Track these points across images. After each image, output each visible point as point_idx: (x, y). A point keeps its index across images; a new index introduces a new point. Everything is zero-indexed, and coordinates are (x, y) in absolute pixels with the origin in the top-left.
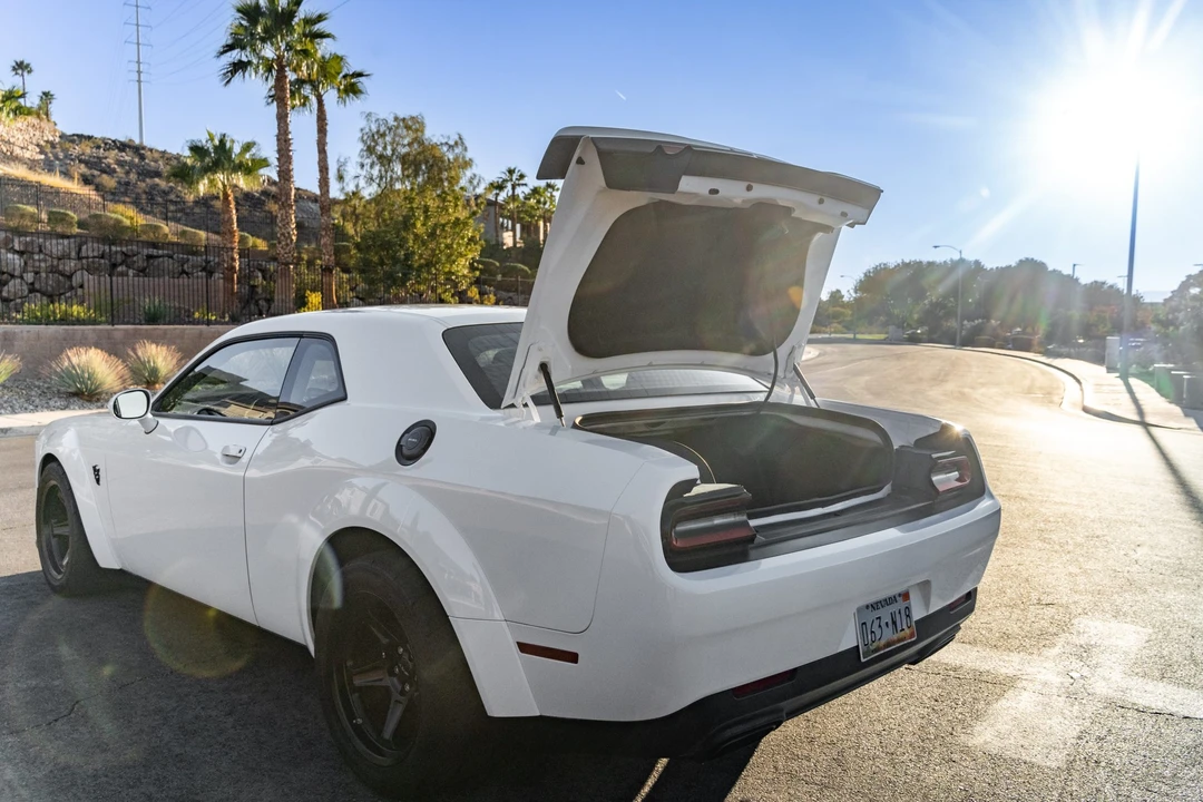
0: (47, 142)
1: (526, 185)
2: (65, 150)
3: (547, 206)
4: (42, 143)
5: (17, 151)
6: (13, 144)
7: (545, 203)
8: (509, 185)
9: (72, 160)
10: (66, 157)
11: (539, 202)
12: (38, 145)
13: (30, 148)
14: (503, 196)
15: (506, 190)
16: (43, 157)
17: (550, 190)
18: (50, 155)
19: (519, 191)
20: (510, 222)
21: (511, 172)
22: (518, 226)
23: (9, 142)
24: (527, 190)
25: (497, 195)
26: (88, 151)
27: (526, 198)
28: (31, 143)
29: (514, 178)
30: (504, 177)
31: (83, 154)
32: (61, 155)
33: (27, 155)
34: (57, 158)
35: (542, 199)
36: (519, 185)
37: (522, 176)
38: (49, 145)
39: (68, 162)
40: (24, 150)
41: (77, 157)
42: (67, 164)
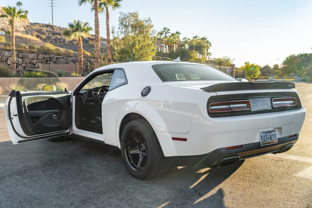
0: (26, 25)
1: (170, 33)
2: (31, 28)
3: (177, 39)
5: (18, 29)
6: (17, 27)
7: (176, 38)
8: (164, 33)
9: (33, 31)
10: (31, 30)
11: (174, 38)
12: (24, 27)
13: (21, 27)
14: (162, 37)
15: (163, 35)
16: (25, 30)
17: (177, 34)
18: (27, 29)
19: (167, 35)
20: (165, 45)
21: (165, 29)
22: (167, 46)
24: (170, 34)
25: (161, 36)
26: (38, 28)
27: (170, 37)
28: (22, 26)
29: (166, 31)
30: (163, 30)
31: (36, 29)
32: (30, 30)
33: (21, 29)
34: (29, 30)
35: (175, 37)
36: (167, 33)
37: (168, 30)
38: (27, 26)
39: (32, 31)
40: (20, 28)
41: (35, 30)
42: (32, 32)
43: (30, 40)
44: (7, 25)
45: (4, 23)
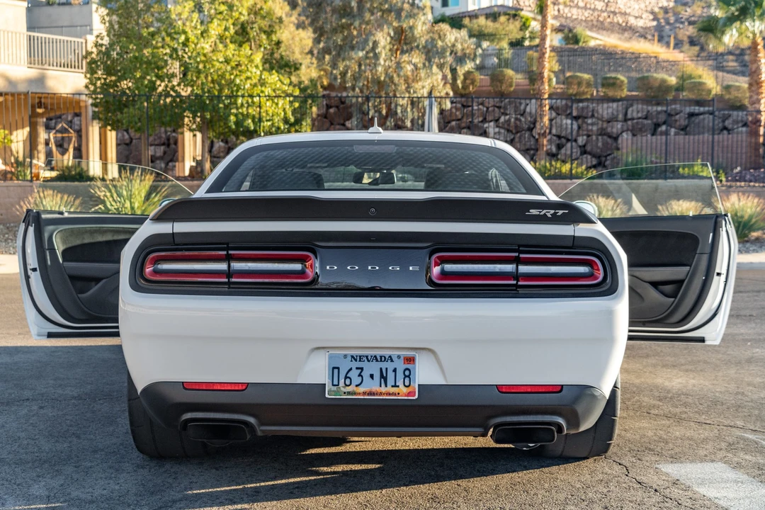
0: (661, 8)
2: (676, 14)
4: (656, 10)
5: (632, 21)
6: (629, 14)
9: (682, 23)
10: (676, 21)
12: (652, 13)
13: (644, 16)
16: (655, 23)
18: (662, 21)
23: (625, 14)
26: (699, 12)
28: (647, 11)
31: (693, 16)
32: (672, 20)
33: (640, 23)
34: (668, 23)
38: (662, 11)
39: (678, 25)
40: (638, 19)
41: (687, 19)
42: (676, 28)
43: (636, 57)
44: (596, 14)
45: (590, 9)
